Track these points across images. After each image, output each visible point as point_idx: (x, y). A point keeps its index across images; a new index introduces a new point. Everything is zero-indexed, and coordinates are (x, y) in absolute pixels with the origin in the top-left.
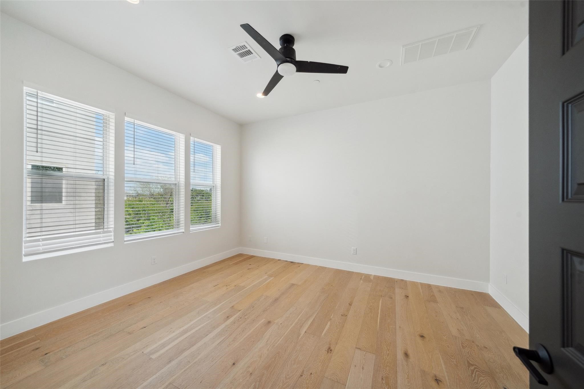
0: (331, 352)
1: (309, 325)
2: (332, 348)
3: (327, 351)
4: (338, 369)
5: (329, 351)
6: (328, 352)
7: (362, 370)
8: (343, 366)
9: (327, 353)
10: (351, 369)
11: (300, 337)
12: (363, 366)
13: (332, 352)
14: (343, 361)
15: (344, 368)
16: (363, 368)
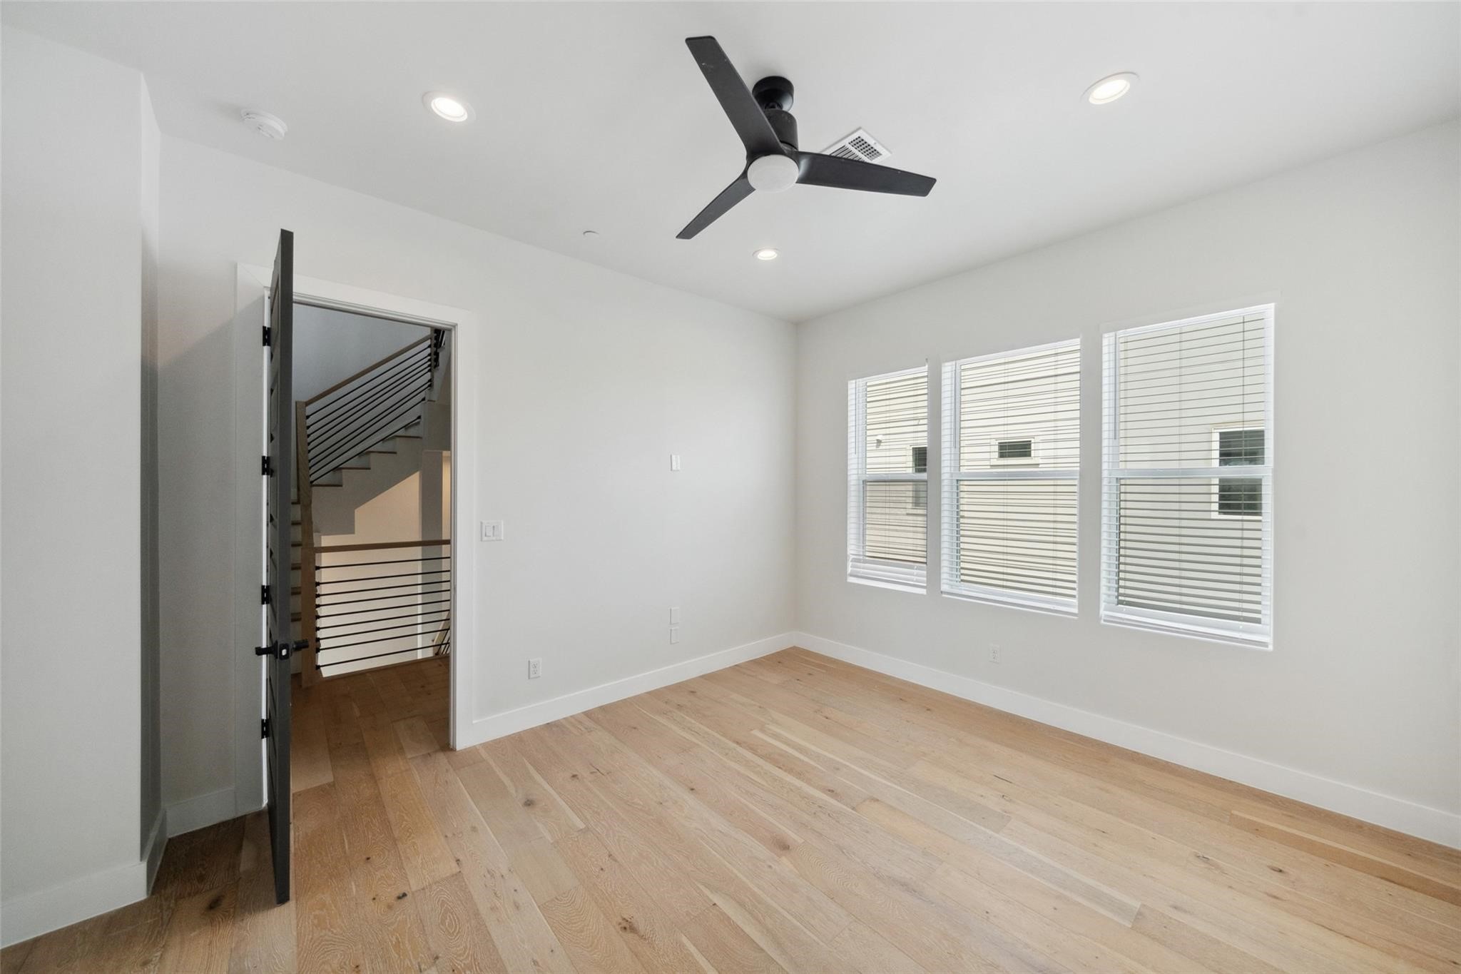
0: (620, 924)
1: (741, 925)
2: (629, 935)
3: (629, 920)
4: (574, 914)
5: (624, 924)
6: (624, 919)
7: (535, 959)
8: (572, 927)
9: (625, 916)
10: (555, 937)
11: (702, 887)
12: (539, 966)
13: (618, 928)
14: (583, 934)
15: (567, 927)
16: (535, 963)
